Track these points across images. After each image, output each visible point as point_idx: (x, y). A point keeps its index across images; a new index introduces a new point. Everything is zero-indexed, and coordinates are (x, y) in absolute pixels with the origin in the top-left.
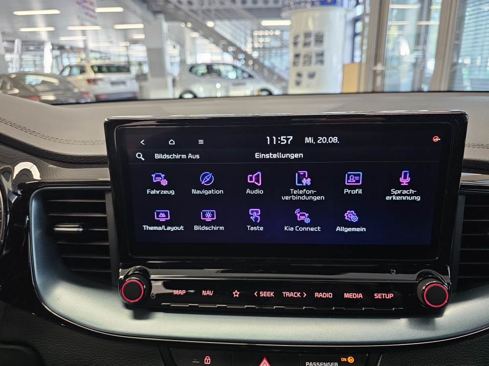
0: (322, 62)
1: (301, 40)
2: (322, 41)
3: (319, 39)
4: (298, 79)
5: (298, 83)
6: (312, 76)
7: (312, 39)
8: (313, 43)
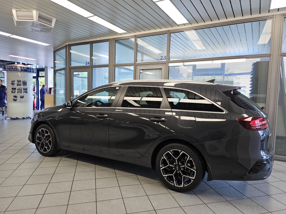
0: (27, 92)
1: (16, 83)
2: (26, 84)
3: (25, 83)
4: (15, 98)
5: (15, 100)
6: (22, 97)
7: (22, 83)
8: (22, 84)
